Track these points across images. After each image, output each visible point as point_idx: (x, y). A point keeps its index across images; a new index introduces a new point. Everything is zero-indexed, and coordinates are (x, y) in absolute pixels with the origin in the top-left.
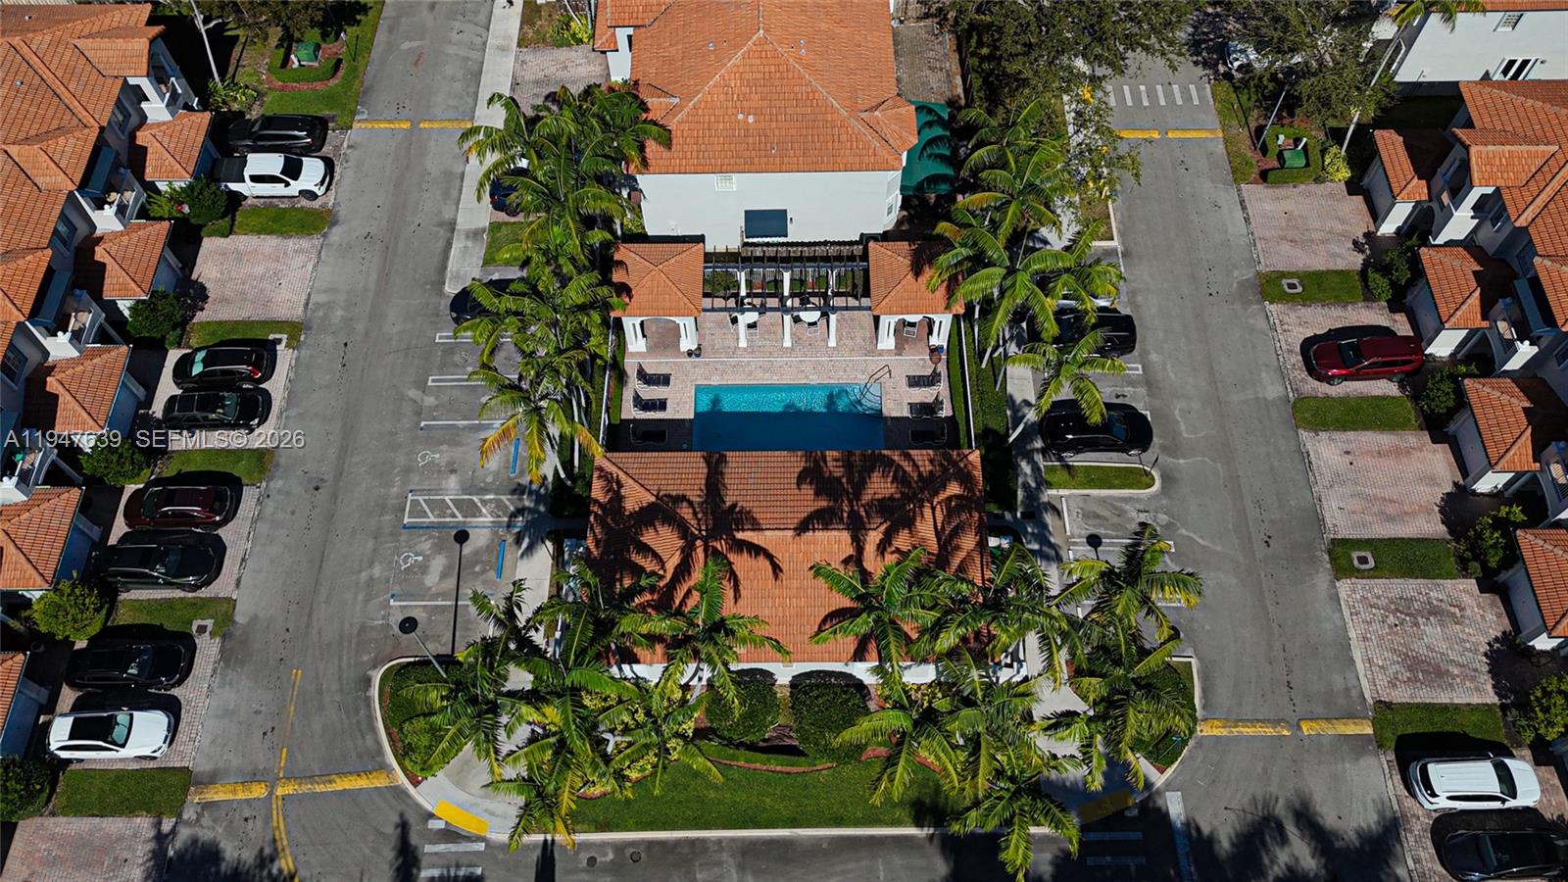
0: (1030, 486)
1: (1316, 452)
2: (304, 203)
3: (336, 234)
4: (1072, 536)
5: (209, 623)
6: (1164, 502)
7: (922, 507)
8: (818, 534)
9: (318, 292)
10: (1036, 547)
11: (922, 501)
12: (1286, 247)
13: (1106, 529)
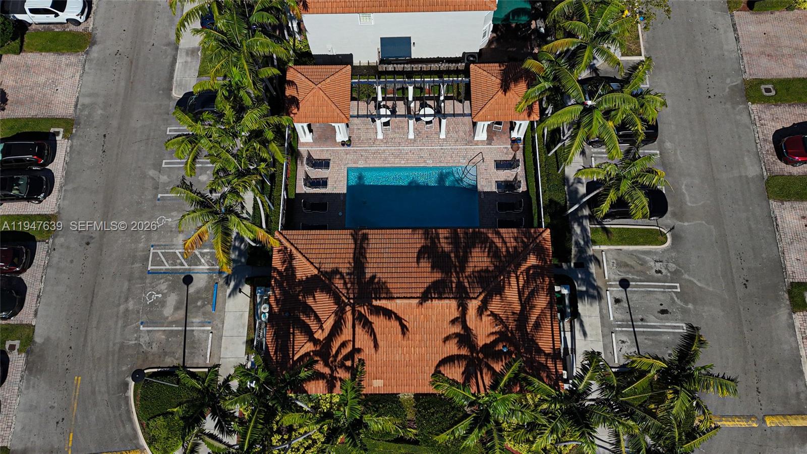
0: (580, 244)
1: (782, 217)
2: (72, 27)
3: (95, 52)
4: (609, 280)
5: (17, 343)
6: (673, 254)
7: (509, 277)
8: (435, 302)
9: (84, 96)
10: (584, 289)
11: (509, 273)
12: (764, 61)
13: (633, 274)
